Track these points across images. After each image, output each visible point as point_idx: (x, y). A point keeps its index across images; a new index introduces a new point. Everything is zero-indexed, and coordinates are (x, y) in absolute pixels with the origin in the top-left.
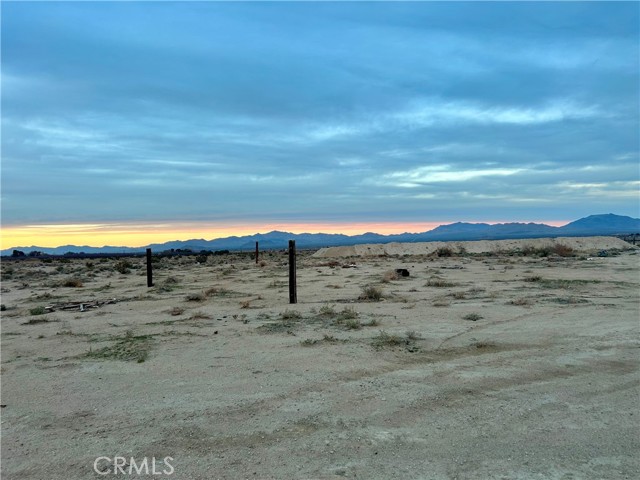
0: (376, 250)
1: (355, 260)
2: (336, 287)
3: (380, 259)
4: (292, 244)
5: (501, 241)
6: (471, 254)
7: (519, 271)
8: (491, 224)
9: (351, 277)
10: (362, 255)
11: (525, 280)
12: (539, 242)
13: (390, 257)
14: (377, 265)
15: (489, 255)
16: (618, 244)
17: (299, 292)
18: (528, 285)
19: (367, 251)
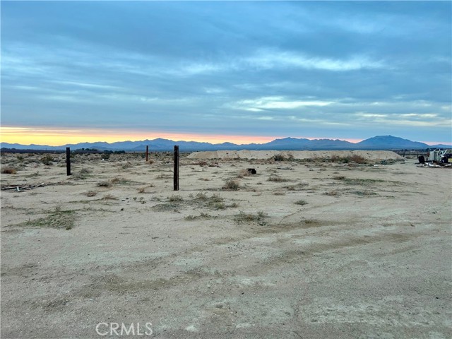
0: (232, 154)
1: (218, 161)
2: (206, 180)
3: (234, 161)
4: (176, 148)
5: (317, 152)
6: (297, 160)
7: (330, 172)
8: (310, 139)
9: (216, 173)
10: (222, 158)
11: (335, 179)
12: (343, 153)
13: (242, 160)
14: (233, 166)
15: (309, 160)
16: (393, 156)
17: (181, 183)
18: (336, 182)
19: (226, 155)
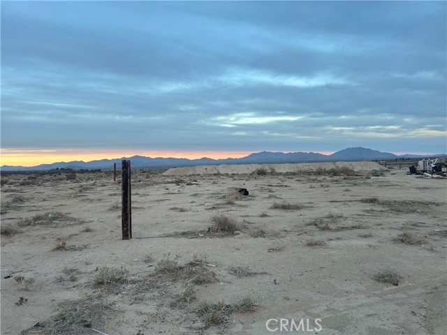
0: (211, 170)
1: (197, 178)
2: (182, 210)
3: (215, 177)
5: (299, 165)
8: (285, 153)
9: (195, 195)
10: (201, 173)
12: (325, 165)
13: (222, 175)
14: (214, 183)
19: (205, 171)
